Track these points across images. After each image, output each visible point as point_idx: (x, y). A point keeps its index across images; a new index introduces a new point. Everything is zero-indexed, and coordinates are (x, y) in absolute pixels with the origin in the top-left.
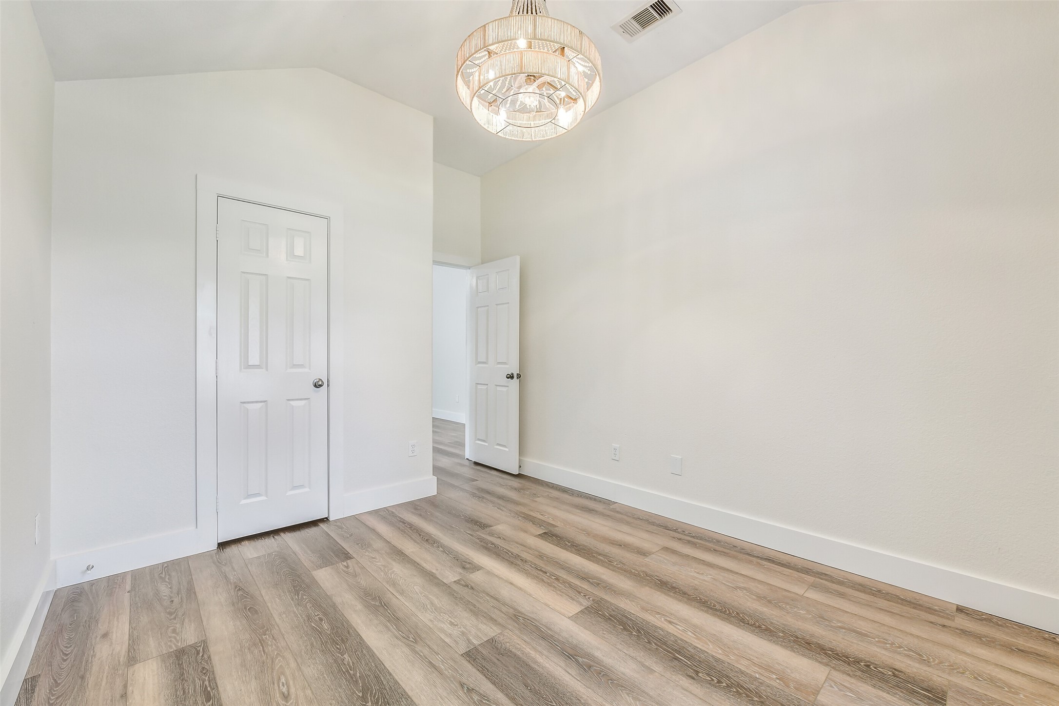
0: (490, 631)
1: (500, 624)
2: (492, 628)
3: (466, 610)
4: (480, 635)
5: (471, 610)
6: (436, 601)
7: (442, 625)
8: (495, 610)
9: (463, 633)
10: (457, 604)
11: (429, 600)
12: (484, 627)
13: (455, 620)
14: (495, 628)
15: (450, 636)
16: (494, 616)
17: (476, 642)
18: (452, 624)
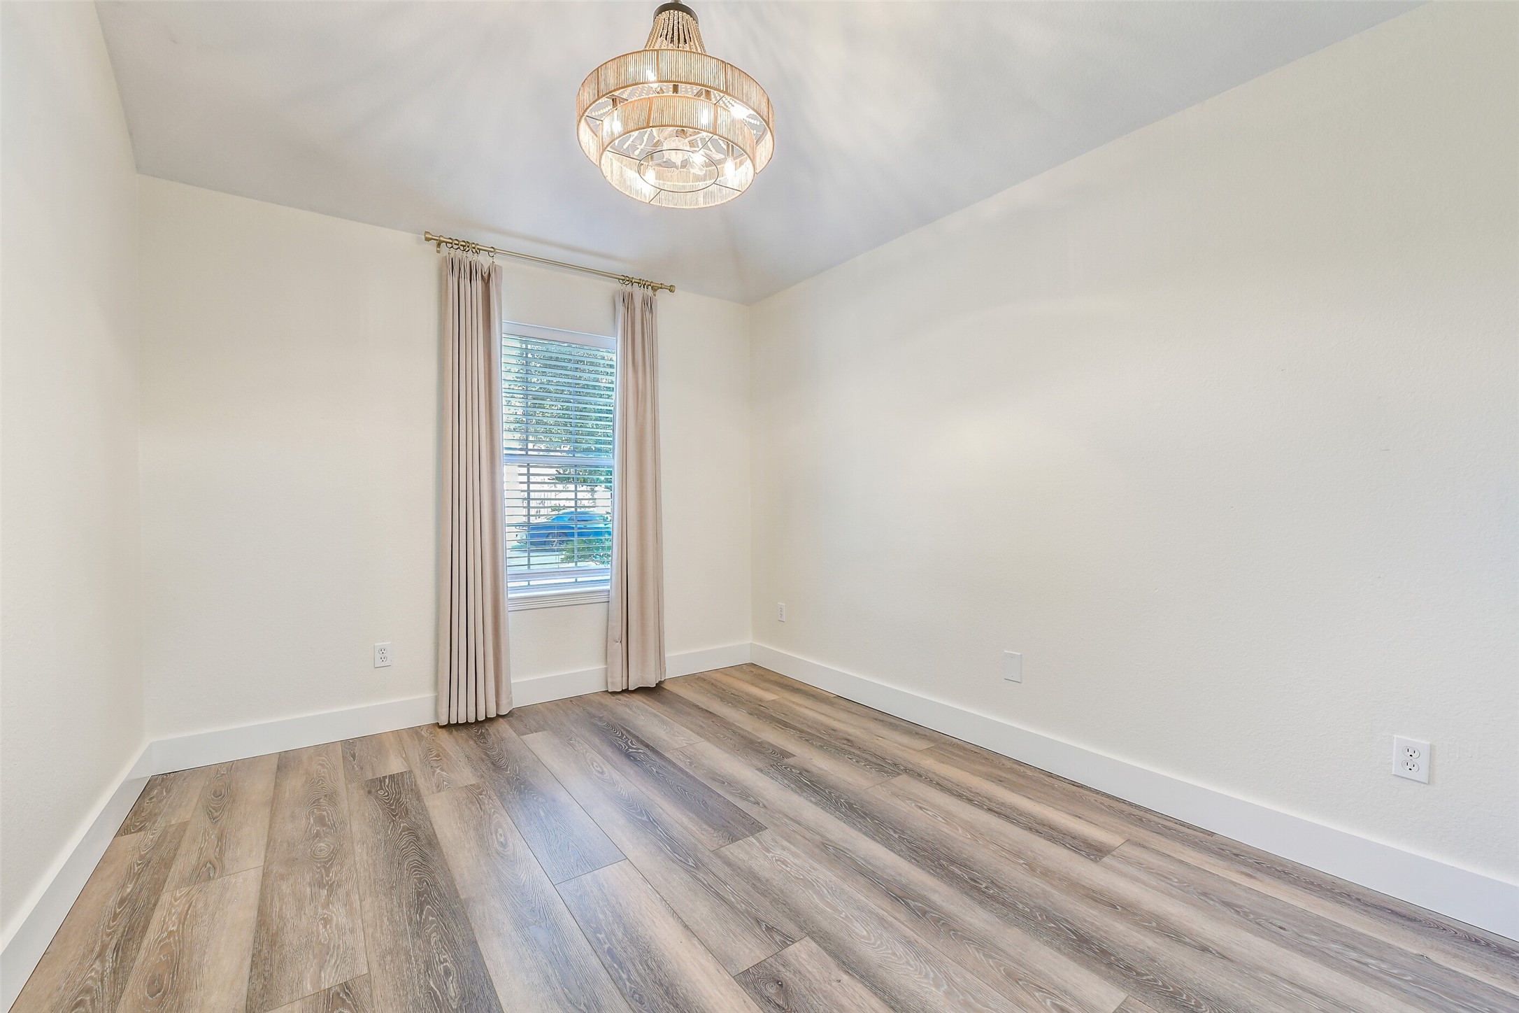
0: (736, 851)
1: (720, 857)
2: (731, 853)
3: (767, 880)
4: (746, 846)
5: (759, 880)
6: (817, 900)
7: (796, 861)
8: (723, 879)
9: (768, 851)
10: (782, 891)
11: (828, 902)
12: (741, 856)
13: (780, 868)
14: (727, 853)
15: (784, 848)
16: (727, 869)
17: (751, 839)
18: (784, 863)
